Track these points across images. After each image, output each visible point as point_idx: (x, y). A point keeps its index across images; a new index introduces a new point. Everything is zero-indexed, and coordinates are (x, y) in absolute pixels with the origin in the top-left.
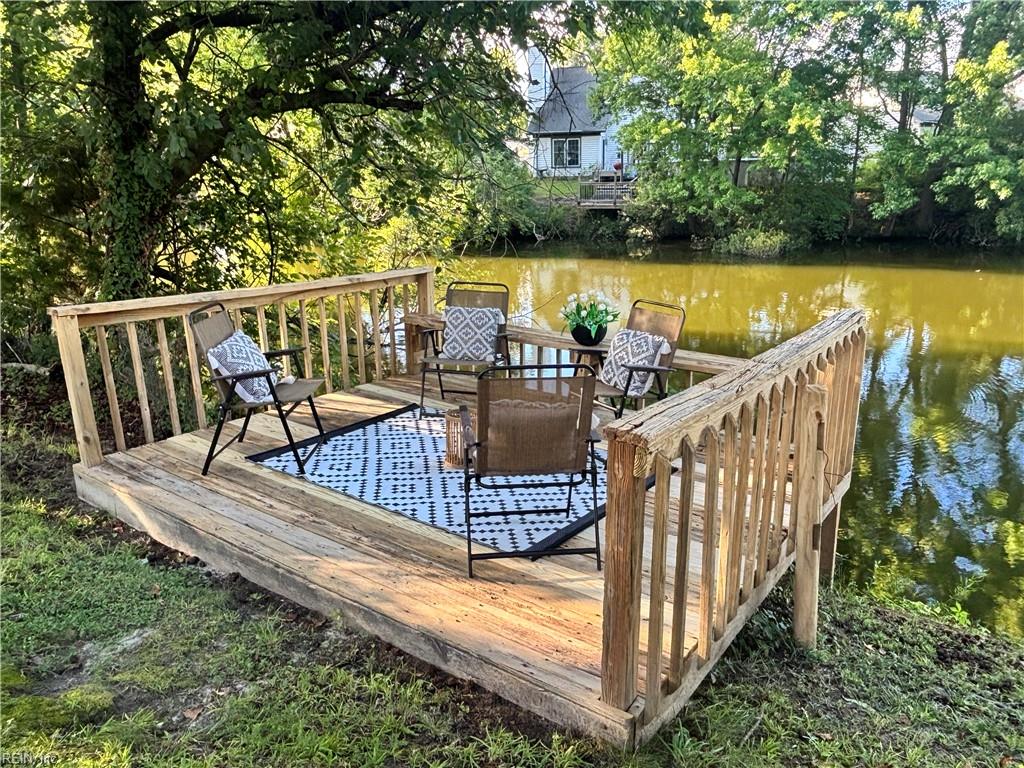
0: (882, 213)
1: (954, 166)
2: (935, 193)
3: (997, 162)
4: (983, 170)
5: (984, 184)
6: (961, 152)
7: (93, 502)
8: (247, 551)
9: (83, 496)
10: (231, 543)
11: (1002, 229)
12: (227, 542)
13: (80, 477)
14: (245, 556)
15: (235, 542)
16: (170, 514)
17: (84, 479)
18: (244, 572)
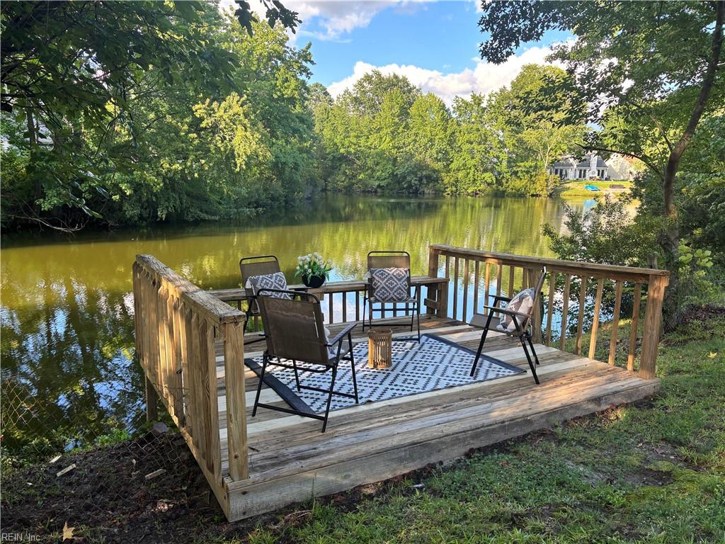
0: (49, 206)
4: (116, 176)
5: (115, 185)
7: (266, 508)
8: (479, 428)
9: (244, 513)
10: (464, 432)
11: (129, 214)
12: (460, 433)
13: (244, 493)
14: (477, 432)
15: (465, 429)
16: (397, 448)
17: (253, 491)
18: (476, 444)
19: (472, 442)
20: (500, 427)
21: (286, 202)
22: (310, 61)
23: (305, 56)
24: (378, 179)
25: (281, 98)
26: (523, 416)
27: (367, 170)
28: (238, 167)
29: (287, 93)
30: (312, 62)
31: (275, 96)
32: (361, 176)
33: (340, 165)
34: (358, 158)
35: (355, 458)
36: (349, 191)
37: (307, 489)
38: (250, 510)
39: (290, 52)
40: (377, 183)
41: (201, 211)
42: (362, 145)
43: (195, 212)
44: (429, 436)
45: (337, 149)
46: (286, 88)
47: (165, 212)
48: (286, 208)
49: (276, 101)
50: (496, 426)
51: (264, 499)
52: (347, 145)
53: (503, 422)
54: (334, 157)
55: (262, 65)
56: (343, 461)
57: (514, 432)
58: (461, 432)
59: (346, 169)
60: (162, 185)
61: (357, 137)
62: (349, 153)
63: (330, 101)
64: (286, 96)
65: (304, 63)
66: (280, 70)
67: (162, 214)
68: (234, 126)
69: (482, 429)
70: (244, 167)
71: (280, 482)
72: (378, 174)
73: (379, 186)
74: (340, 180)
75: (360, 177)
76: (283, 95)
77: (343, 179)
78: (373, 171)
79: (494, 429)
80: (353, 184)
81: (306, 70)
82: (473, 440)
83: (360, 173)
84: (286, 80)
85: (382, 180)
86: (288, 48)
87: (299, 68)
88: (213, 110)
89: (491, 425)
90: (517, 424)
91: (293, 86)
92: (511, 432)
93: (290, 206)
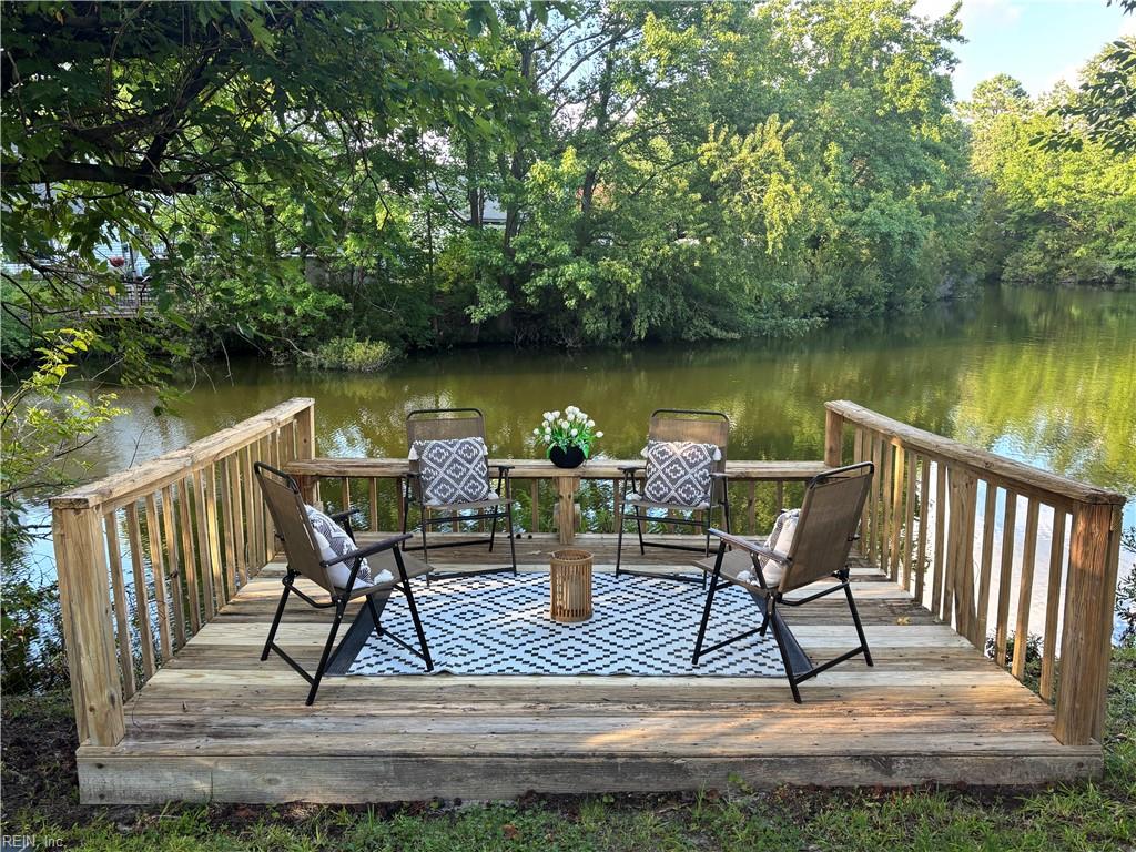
0: (481, 317)
1: (540, 267)
2: (527, 295)
3: (579, 264)
4: (570, 270)
5: (571, 284)
6: (544, 253)
7: (135, 798)
8: (551, 756)
9: (102, 797)
10: (516, 756)
11: (590, 328)
12: (506, 756)
13: (100, 766)
14: (547, 763)
15: (520, 752)
16: (372, 755)
17: (113, 766)
18: (545, 785)
19: (534, 778)
20: (603, 765)
21: (889, 305)
22: (956, 37)
23: (948, 29)
24: (1118, 255)
25: (893, 114)
26: (665, 755)
27: (1096, 238)
28: (770, 247)
29: (904, 104)
30: (959, 38)
31: (881, 113)
32: (1081, 252)
33: (1035, 231)
34: (1076, 216)
35: (287, 754)
36: (1047, 282)
37: (201, 786)
38: (111, 793)
39: (917, 26)
40: (1114, 265)
41: (714, 324)
42: (1087, 189)
43: (702, 325)
44: (440, 750)
45: (1031, 200)
46: (902, 94)
47: (646, 326)
48: (889, 319)
49: (884, 120)
50: (593, 760)
51: (131, 783)
52: (1053, 190)
53: (612, 756)
54: (1023, 217)
55: (859, 58)
56: (265, 755)
57: (639, 781)
58: (510, 756)
59: (1047, 238)
60: (639, 281)
61: (1078, 173)
62: (1055, 206)
63: (1027, 107)
64: (901, 111)
65: (944, 44)
66: (892, 64)
67: (640, 328)
68: (767, 176)
69: (560, 760)
70: (780, 246)
71: (156, 763)
72: (1119, 246)
73: (1119, 271)
74: (1031, 259)
75: (1077, 254)
76: (896, 108)
77: (1039, 257)
78: (1109, 239)
79: (586, 766)
80: (1060, 268)
81: (947, 56)
82: (536, 775)
83: (1078, 246)
84: (906, 80)
85: (1129, 257)
86: (914, 18)
87: (933, 53)
88: (732, 150)
89: (582, 756)
90: (648, 768)
91: (915, 90)
92: (631, 780)
93: (896, 314)
